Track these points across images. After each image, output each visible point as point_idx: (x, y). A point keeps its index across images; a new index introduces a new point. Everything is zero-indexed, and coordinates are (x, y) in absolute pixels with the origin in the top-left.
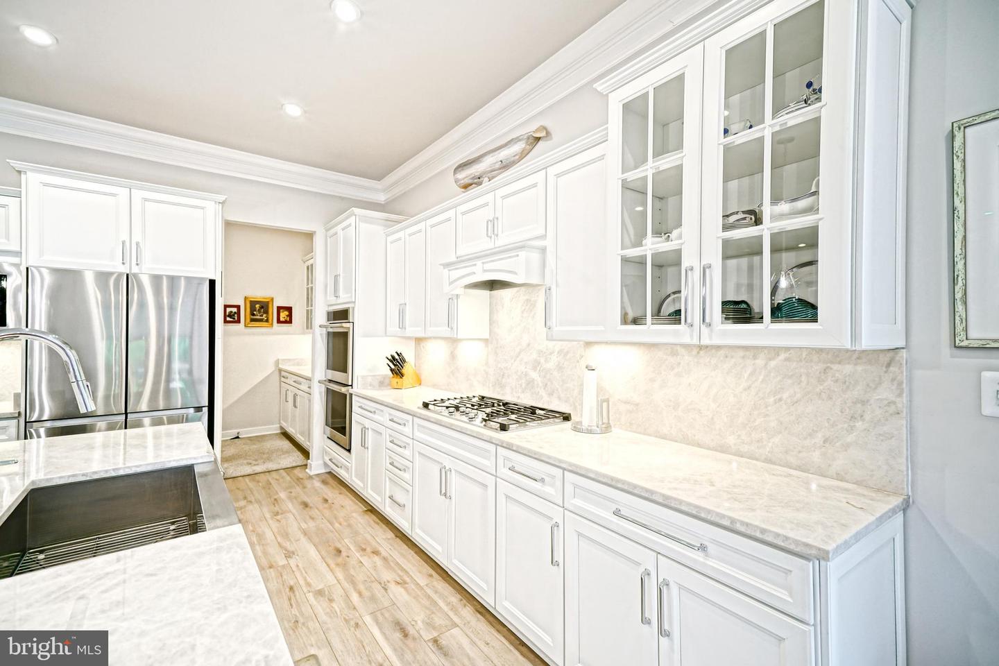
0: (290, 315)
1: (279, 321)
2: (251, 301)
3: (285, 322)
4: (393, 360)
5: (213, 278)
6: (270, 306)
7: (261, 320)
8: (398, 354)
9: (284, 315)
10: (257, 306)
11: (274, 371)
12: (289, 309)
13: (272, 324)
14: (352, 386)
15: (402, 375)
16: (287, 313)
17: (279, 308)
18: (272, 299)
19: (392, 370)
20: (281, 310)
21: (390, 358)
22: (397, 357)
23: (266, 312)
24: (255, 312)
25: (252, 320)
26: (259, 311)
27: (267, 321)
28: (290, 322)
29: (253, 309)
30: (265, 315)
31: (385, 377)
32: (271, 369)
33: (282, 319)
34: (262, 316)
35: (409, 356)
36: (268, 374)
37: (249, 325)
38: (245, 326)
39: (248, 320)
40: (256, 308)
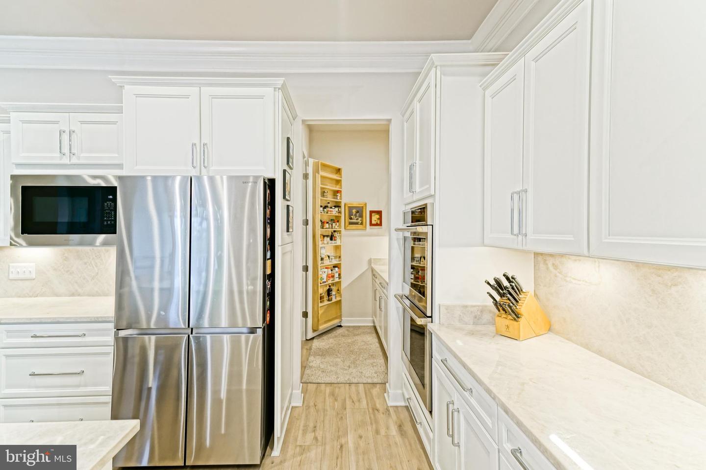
0: (380, 219)
1: (371, 224)
2: (349, 207)
3: (377, 225)
4: (498, 286)
5: (271, 176)
6: (364, 210)
7: (357, 223)
8: (508, 279)
9: (375, 218)
10: (354, 211)
11: (367, 269)
12: (379, 213)
13: (366, 227)
14: (431, 317)
15: (517, 316)
16: (378, 216)
17: (371, 212)
18: (366, 204)
19: (496, 303)
20: (373, 214)
21: (493, 283)
22: (505, 283)
23: (361, 216)
24: (352, 217)
25: (351, 223)
26: (355, 215)
27: (362, 224)
28: (380, 224)
29: (350, 214)
30: (360, 219)
31: (483, 309)
32: (365, 267)
33: (373, 222)
34: (357, 219)
35: (526, 282)
36: (363, 271)
37: (348, 228)
38: (345, 229)
39: (347, 223)
40: (353, 213)
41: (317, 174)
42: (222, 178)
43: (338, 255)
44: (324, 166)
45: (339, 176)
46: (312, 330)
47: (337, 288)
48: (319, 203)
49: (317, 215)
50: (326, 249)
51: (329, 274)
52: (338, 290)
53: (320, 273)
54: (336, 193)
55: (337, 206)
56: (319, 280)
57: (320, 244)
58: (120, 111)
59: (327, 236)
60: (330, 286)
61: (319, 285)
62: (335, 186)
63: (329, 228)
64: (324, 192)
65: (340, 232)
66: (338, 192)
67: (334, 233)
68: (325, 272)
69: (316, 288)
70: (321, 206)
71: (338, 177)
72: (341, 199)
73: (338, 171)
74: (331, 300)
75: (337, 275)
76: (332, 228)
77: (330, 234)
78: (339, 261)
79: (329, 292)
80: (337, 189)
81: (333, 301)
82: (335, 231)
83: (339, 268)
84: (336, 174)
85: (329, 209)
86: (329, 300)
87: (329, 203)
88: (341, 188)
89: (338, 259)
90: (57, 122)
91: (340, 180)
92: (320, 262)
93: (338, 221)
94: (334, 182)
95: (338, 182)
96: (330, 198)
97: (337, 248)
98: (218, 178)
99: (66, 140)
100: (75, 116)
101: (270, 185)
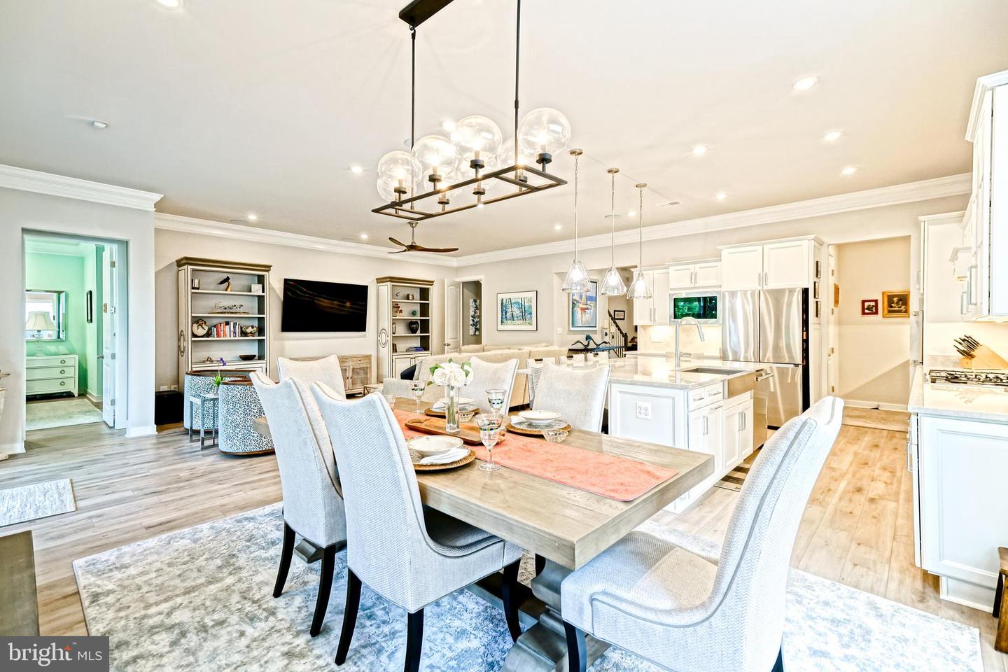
5: (806, 287)
7: (899, 311)
8: (967, 338)
10: (895, 299)
15: (971, 357)
23: (905, 304)
24: (892, 305)
26: (897, 303)
29: (890, 303)
30: (903, 307)
34: (900, 307)
38: (883, 317)
39: (886, 311)
58: (720, 261)
90: (689, 269)
99: (693, 277)
100: (698, 266)
101: (806, 291)
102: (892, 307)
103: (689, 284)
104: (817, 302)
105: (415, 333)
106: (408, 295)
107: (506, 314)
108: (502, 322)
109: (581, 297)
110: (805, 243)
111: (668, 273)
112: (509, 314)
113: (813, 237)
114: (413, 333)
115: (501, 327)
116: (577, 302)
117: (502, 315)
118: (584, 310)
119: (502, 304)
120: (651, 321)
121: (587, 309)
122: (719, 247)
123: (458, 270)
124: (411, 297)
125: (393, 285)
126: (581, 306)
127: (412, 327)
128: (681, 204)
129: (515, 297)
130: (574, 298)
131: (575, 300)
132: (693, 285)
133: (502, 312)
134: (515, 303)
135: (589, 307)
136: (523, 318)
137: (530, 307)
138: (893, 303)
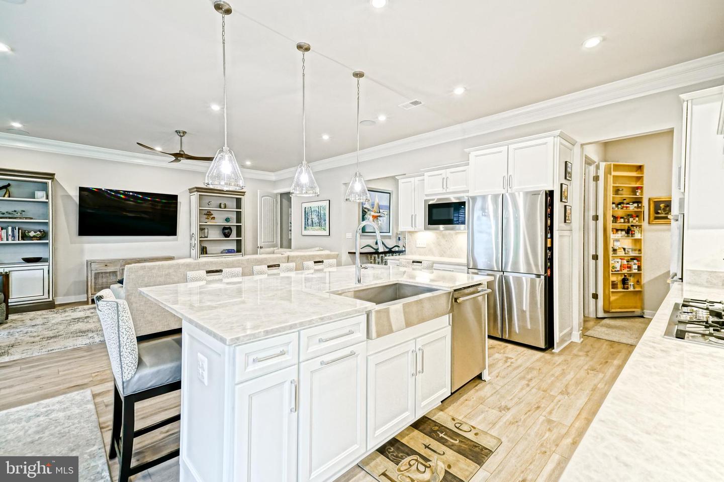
2: (655, 201)
5: (551, 189)
7: (665, 218)
10: (662, 205)
25: (656, 218)
26: (664, 209)
29: (657, 209)
34: (667, 214)
37: (654, 223)
38: (649, 223)
39: (652, 218)
40: (661, 207)
41: (609, 175)
42: (519, 194)
43: (638, 248)
44: (617, 167)
45: (640, 172)
46: (603, 311)
47: (636, 280)
48: (610, 200)
49: (608, 211)
50: (622, 242)
51: (624, 265)
52: (638, 281)
53: (611, 262)
54: (634, 190)
55: (638, 201)
56: (611, 268)
57: (612, 236)
58: (468, 164)
59: (622, 230)
60: (625, 276)
61: (611, 272)
62: (634, 183)
63: (624, 222)
64: (619, 190)
65: (640, 226)
66: (638, 188)
67: (631, 228)
68: (618, 262)
69: (607, 275)
70: (613, 203)
71: (638, 174)
72: (642, 195)
73: (640, 168)
74: (628, 288)
75: (635, 267)
76: (629, 223)
77: (627, 228)
78: (639, 254)
79: (624, 281)
80: (638, 185)
81: (629, 290)
82: (632, 226)
83: (638, 261)
84: (636, 171)
85: (625, 205)
86: (624, 288)
87: (625, 200)
88: (643, 184)
89: (637, 252)
90: (441, 174)
91: (642, 177)
92: (611, 253)
93: (637, 216)
94: (634, 179)
95: (639, 179)
96: (626, 195)
97: (638, 241)
98: (517, 194)
99: (445, 182)
100: (449, 170)
101: (550, 194)
102: (658, 213)
103: (442, 189)
104: (565, 206)
105: (228, 237)
106: (220, 204)
107: (308, 221)
108: (305, 228)
109: (373, 205)
110: (550, 140)
111: (424, 180)
112: (310, 221)
113: (558, 132)
114: (226, 237)
115: (305, 233)
116: (369, 210)
117: (305, 221)
118: (376, 217)
119: (305, 212)
120: (412, 226)
121: (380, 216)
122: (467, 150)
123: (274, 183)
124: (223, 206)
125: (200, 195)
126: (373, 213)
127: (226, 232)
128: (423, 103)
129: (314, 205)
130: (365, 206)
131: (365, 208)
132: (445, 191)
133: (305, 219)
134: (314, 211)
135: (382, 215)
136: (320, 224)
137: (325, 214)
138: (660, 210)
